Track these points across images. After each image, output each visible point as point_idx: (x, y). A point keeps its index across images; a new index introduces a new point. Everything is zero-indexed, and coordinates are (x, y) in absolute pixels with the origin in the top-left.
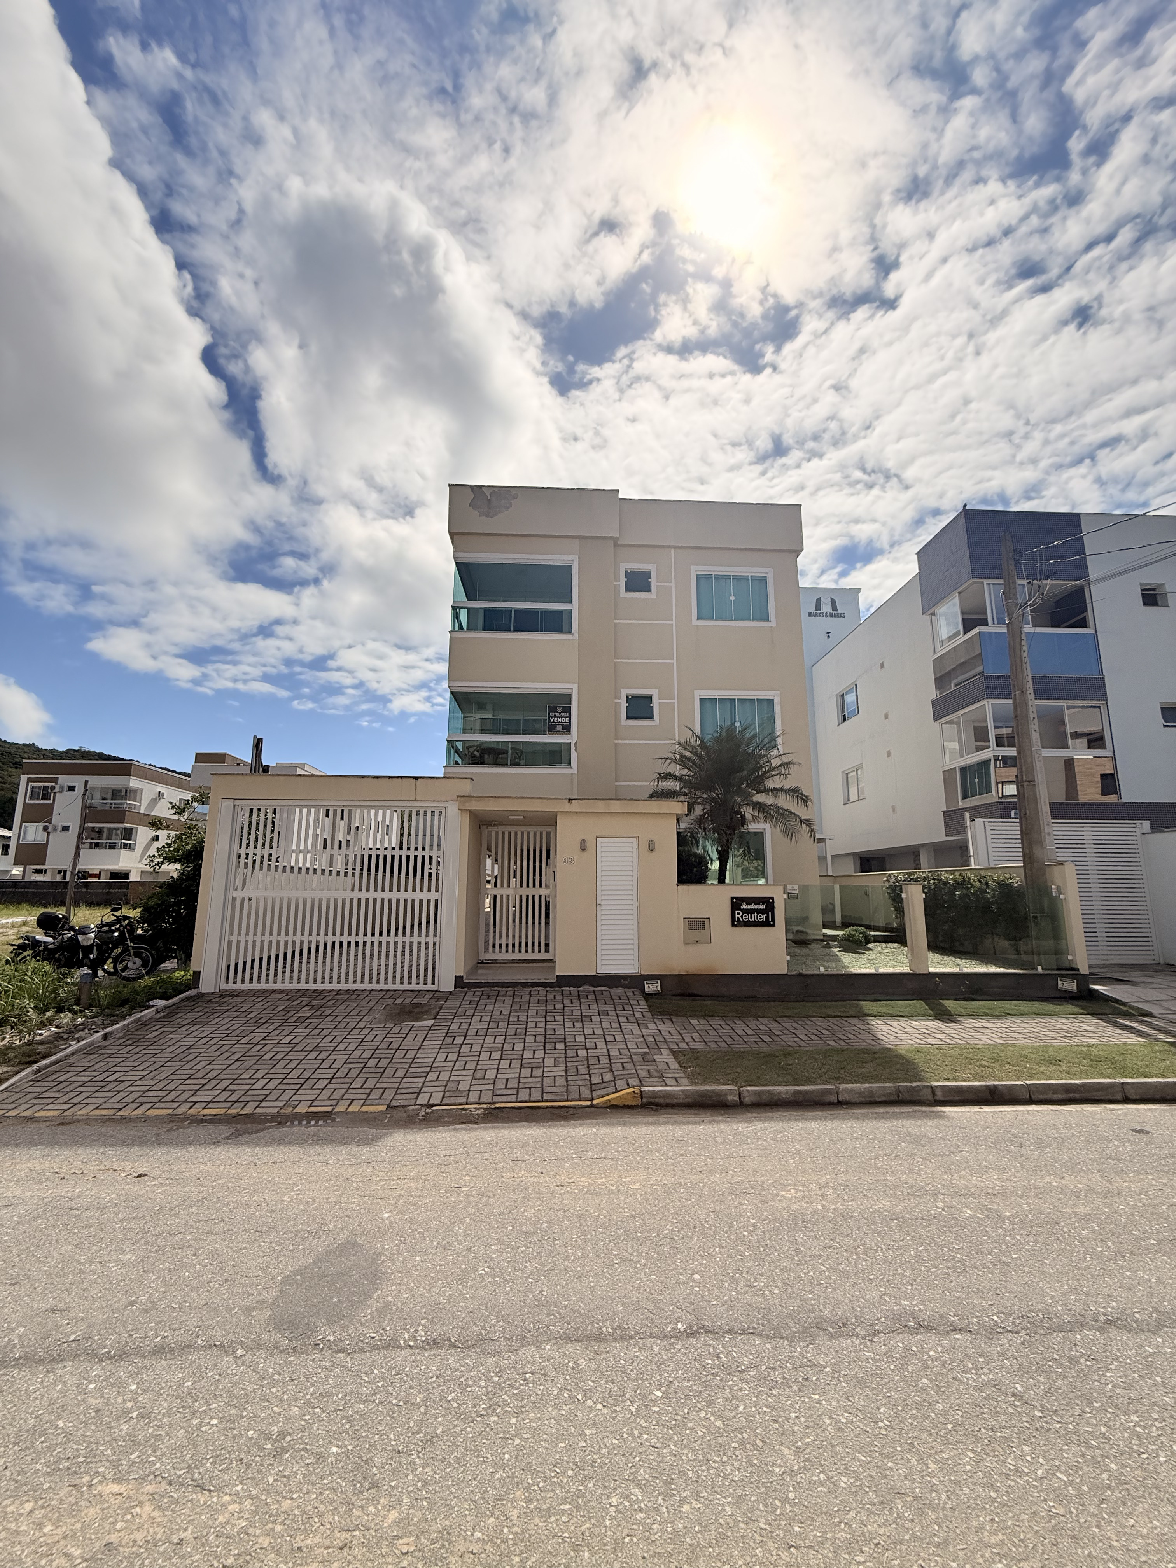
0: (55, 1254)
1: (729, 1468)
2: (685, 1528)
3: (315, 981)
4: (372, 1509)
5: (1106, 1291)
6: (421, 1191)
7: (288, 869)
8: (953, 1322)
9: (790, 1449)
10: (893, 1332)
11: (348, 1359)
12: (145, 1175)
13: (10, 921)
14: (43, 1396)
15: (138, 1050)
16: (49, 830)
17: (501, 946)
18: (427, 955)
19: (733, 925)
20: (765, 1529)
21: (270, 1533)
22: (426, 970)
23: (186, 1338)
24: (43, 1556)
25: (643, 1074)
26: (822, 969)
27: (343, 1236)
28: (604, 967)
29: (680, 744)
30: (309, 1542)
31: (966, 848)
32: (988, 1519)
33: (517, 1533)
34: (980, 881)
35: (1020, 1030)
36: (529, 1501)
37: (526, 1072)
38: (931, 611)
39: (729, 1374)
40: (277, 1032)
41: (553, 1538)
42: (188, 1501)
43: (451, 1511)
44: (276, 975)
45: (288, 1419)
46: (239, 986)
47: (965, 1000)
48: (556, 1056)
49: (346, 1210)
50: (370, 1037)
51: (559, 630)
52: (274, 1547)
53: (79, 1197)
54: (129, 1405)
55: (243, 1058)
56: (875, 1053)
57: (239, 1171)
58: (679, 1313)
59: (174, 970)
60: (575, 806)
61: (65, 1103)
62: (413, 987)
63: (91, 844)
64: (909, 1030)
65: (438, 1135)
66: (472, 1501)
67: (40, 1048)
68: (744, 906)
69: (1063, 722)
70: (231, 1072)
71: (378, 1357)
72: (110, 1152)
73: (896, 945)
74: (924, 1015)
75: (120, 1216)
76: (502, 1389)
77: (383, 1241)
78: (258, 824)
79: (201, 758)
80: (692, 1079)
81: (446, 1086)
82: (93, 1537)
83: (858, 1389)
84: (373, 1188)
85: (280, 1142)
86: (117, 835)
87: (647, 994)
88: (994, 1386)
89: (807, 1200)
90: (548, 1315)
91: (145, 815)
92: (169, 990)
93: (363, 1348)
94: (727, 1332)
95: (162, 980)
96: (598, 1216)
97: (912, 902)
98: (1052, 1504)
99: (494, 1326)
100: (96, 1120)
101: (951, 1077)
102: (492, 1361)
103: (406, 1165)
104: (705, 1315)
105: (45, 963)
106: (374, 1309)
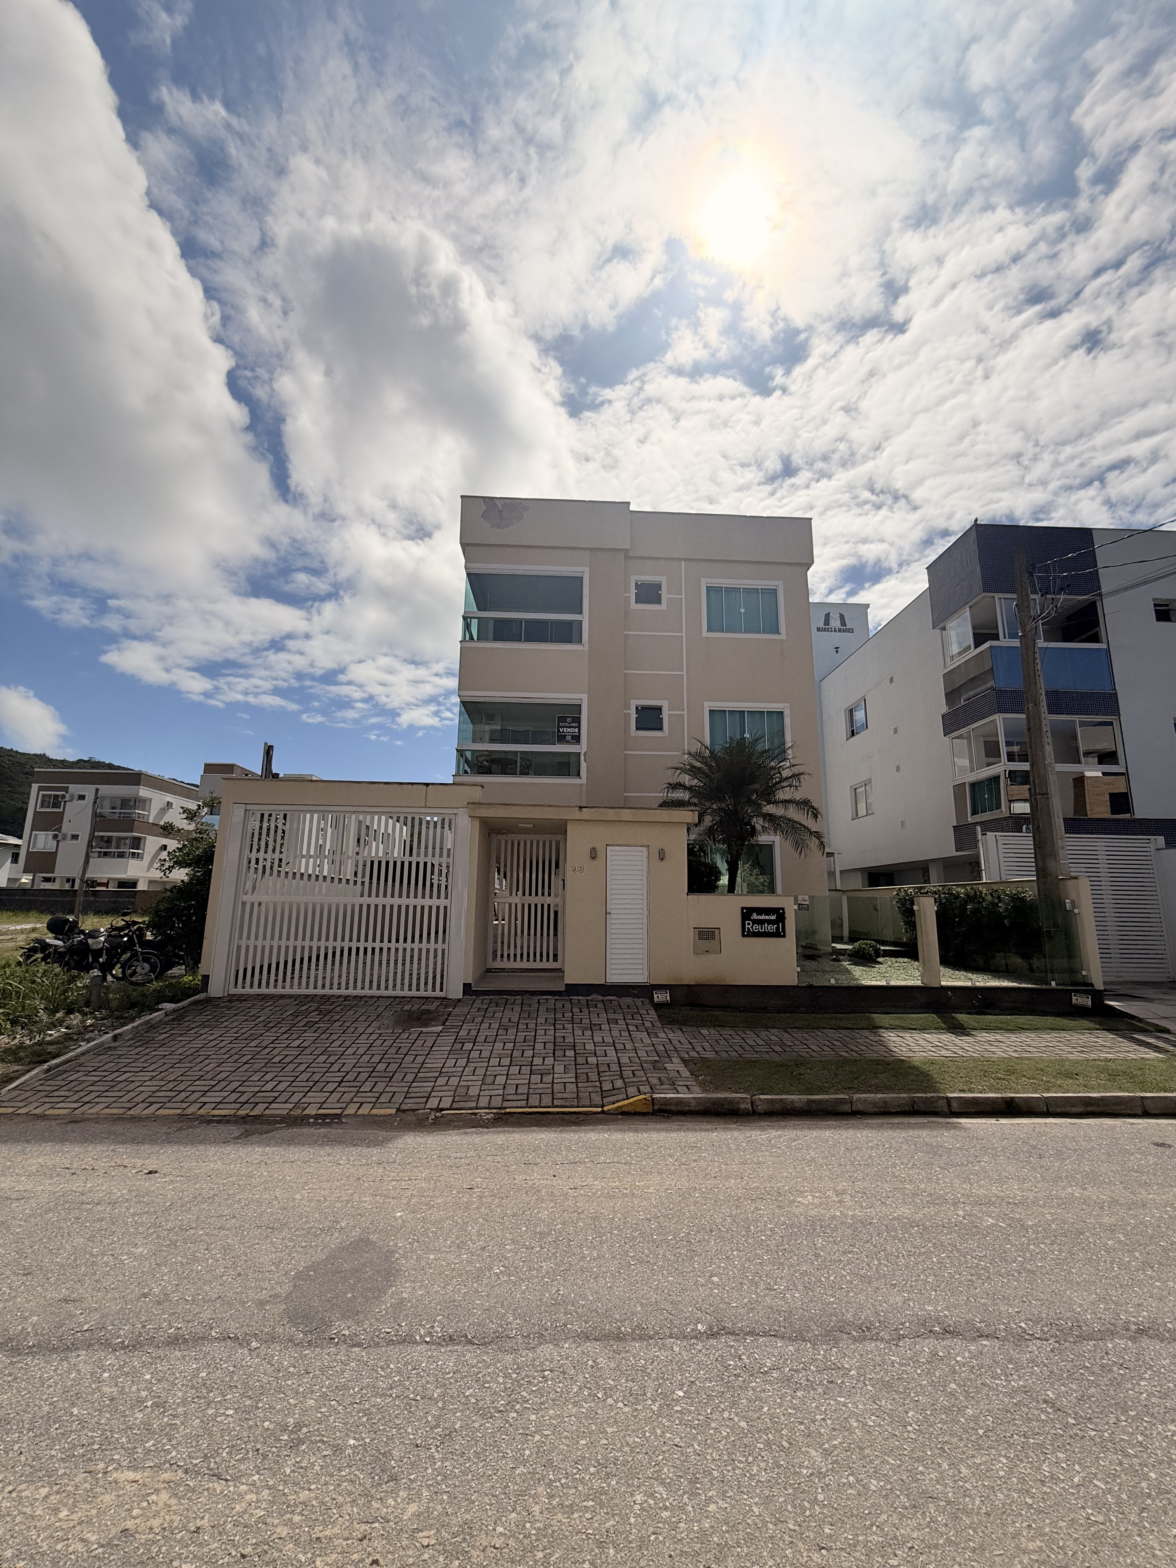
0: (68, 1246)
1: (755, 1469)
2: (712, 1527)
3: (323, 986)
4: (391, 1501)
5: (1136, 1301)
6: (433, 1191)
7: (298, 876)
8: (979, 1328)
9: (817, 1451)
10: (918, 1337)
11: (364, 1354)
12: (156, 1172)
13: (19, 927)
14: (56, 1384)
15: (147, 1051)
16: (60, 838)
17: (509, 955)
18: (435, 964)
19: (743, 936)
20: (795, 1531)
21: (289, 1523)
22: (434, 977)
23: (200, 1330)
24: (59, 1540)
25: (654, 1081)
26: (833, 981)
27: (356, 1233)
28: (613, 977)
29: (689, 754)
30: (328, 1533)
31: (978, 864)
32: (1024, 1525)
33: (539, 1529)
34: (992, 895)
35: (1034, 1044)
36: (551, 1497)
37: (536, 1078)
38: (941, 625)
39: (751, 1375)
40: (286, 1036)
41: (577, 1535)
42: (204, 1490)
43: (472, 1506)
44: (284, 981)
45: (304, 1411)
46: (248, 990)
47: (977, 1013)
48: (565, 1063)
49: (358, 1208)
50: (379, 1042)
51: (570, 641)
52: (292, 1537)
53: (90, 1191)
54: (144, 1394)
55: (251, 1061)
56: (888, 1064)
57: (250, 1169)
58: (699, 1314)
59: (182, 976)
60: (586, 814)
61: (75, 1102)
62: (422, 993)
63: (100, 852)
64: (921, 1042)
65: (449, 1138)
66: (493, 1496)
67: (50, 1049)
68: (755, 916)
69: (1075, 737)
70: (240, 1074)
71: (393, 1352)
72: (121, 1149)
73: (906, 960)
74: (936, 1029)
75: (131, 1211)
76: (520, 1386)
77: (396, 1238)
78: (269, 830)
79: (210, 768)
80: (703, 1086)
81: (455, 1091)
82: (109, 1523)
83: (884, 1393)
84: (384, 1188)
85: (291, 1142)
86: (125, 844)
87: (656, 1004)
88: (1025, 1392)
89: (824, 1206)
90: (566, 1314)
91: (153, 824)
92: (179, 993)
93: (378, 1343)
94: (747, 1334)
95: (171, 984)
96: (613, 1218)
97: (925, 916)
98: (1090, 1511)
99: (511, 1323)
100: (106, 1118)
101: (965, 1088)
102: (509, 1358)
103: (417, 1167)
104: (725, 1317)
105: (56, 965)
106: (388, 1305)
